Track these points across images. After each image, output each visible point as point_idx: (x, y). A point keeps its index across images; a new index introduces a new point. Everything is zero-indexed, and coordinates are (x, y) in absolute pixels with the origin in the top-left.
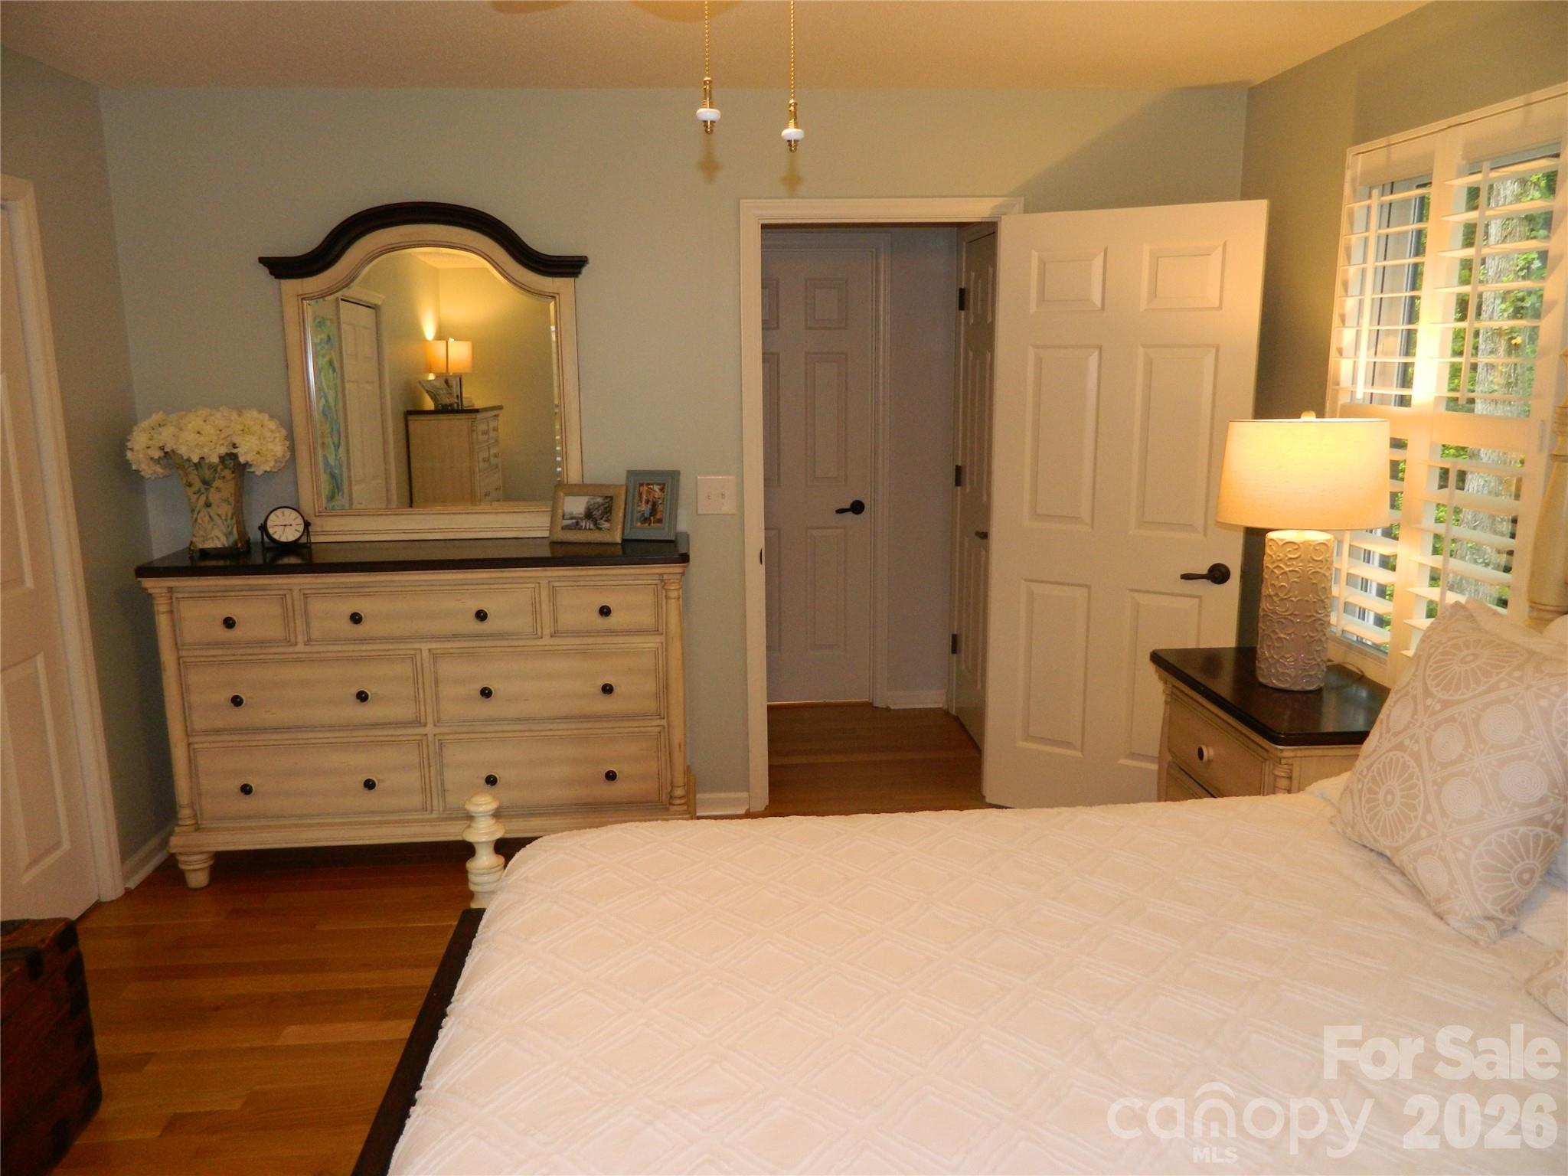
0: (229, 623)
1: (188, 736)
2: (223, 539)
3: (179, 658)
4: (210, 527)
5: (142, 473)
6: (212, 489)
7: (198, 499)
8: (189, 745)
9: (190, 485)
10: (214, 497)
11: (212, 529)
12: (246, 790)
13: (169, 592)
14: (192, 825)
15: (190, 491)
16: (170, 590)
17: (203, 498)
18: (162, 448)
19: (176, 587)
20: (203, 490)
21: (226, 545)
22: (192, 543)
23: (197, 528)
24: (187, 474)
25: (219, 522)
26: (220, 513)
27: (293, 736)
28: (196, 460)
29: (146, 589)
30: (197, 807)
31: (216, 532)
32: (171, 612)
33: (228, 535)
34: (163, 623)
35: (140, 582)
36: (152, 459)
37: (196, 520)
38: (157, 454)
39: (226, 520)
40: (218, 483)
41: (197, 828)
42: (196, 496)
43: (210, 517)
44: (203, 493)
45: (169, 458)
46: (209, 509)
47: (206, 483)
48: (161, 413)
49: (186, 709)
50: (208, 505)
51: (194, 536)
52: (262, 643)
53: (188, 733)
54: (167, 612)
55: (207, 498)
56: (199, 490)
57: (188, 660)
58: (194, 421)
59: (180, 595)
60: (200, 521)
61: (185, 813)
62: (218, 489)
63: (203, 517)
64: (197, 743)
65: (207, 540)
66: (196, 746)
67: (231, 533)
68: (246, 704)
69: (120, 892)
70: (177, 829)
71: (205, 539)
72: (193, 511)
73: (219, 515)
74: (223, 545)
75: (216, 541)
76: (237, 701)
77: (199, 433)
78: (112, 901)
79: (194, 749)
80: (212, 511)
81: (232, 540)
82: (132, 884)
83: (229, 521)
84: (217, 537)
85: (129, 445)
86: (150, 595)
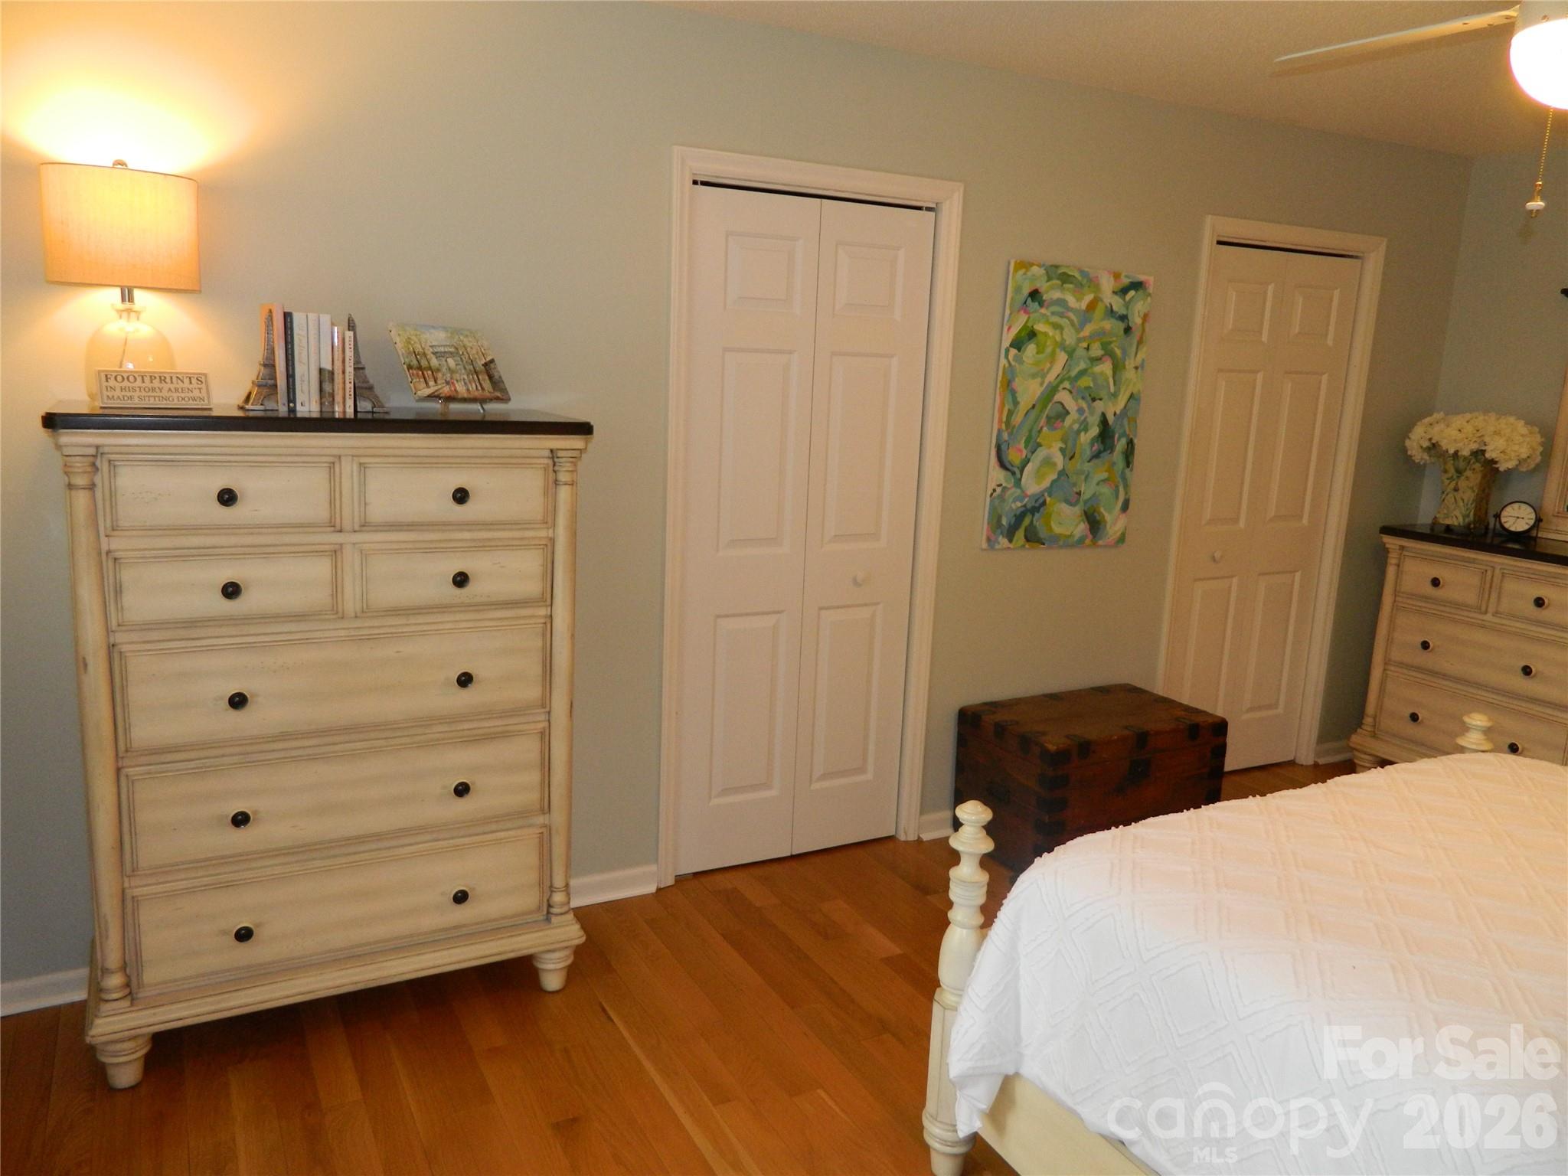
0: (1436, 582)
1: (1386, 664)
2: (1461, 519)
3: (1395, 601)
4: (1453, 507)
5: (1413, 458)
6: (1463, 478)
7: (1449, 484)
8: (1385, 670)
9: (1446, 471)
10: (1463, 483)
11: (1455, 509)
12: (1414, 717)
13: (1399, 549)
14: (1369, 731)
15: (1445, 477)
16: (1402, 548)
17: (1453, 484)
18: (1430, 439)
19: (1408, 547)
20: (1455, 477)
21: (1461, 524)
22: (1436, 517)
23: (1442, 507)
24: (1445, 463)
25: (1462, 504)
26: (1464, 497)
27: (1464, 688)
28: (1451, 451)
29: (1384, 544)
30: (1377, 720)
31: (1457, 513)
32: (1398, 566)
33: (1465, 516)
34: (1391, 572)
35: (1381, 538)
36: (1422, 447)
37: (1444, 500)
38: (1426, 444)
39: (1467, 505)
40: (1468, 473)
41: (1374, 735)
42: (1448, 481)
43: (1455, 499)
44: (1454, 480)
45: (1433, 447)
46: (1456, 493)
47: (1459, 472)
48: (1442, 413)
49: (1390, 641)
50: (1456, 490)
51: (1439, 512)
52: (1460, 606)
53: (1387, 662)
54: (1395, 564)
55: (1457, 484)
56: (1452, 477)
57: (1400, 605)
58: (1458, 421)
59: (1407, 554)
60: (1446, 501)
61: (1368, 720)
62: (1467, 478)
63: (1450, 498)
64: (1391, 671)
65: (1448, 517)
66: (1388, 672)
67: (1468, 516)
68: (1432, 649)
69: (1311, 762)
70: (1359, 730)
71: (1447, 516)
72: (1443, 492)
73: (1463, 500)
74: (1459, 524)
75: (1454, 519)
76: (1425, 645)
77: (1460, 430)
78: (1302, 765)
79: (1387, 674)
80: (1458, 495)
81: (1467, 520)
82: (1321, 761)
83: (1469, 506)
84: (1456, 517)
85: (1411, 435)
86: (1387, 548)
